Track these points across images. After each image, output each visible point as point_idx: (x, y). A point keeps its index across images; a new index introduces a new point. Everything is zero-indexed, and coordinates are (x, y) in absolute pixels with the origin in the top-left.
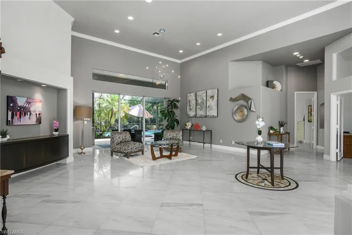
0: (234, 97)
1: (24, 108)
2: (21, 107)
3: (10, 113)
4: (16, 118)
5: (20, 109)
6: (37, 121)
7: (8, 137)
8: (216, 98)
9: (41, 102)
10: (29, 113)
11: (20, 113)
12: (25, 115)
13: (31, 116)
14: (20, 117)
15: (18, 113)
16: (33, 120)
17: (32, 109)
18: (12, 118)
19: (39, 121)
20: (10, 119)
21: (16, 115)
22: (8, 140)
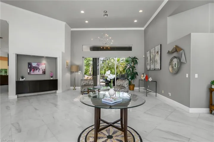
0: (170, 50)
1: (36, 67)
2: (34, 67)
3: (29, 70)
4: (32, 72)
5: (34, 68)
6: (43, 73)
7: (24, 79)
8: (159, 53)
9: (45, 64)
10: (38, 69)
11: (34, 69)
12: (36, 70)
13: (40, 71)
14: (34, 71)
15: (33, 69)
16: (41, 72)
17: (40, 68)
18: (30, 71)
19: (44, 73)
20: (29, 72)
21: (32, 70)
22: (24, 80)
